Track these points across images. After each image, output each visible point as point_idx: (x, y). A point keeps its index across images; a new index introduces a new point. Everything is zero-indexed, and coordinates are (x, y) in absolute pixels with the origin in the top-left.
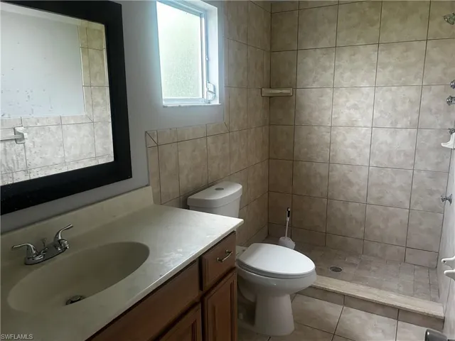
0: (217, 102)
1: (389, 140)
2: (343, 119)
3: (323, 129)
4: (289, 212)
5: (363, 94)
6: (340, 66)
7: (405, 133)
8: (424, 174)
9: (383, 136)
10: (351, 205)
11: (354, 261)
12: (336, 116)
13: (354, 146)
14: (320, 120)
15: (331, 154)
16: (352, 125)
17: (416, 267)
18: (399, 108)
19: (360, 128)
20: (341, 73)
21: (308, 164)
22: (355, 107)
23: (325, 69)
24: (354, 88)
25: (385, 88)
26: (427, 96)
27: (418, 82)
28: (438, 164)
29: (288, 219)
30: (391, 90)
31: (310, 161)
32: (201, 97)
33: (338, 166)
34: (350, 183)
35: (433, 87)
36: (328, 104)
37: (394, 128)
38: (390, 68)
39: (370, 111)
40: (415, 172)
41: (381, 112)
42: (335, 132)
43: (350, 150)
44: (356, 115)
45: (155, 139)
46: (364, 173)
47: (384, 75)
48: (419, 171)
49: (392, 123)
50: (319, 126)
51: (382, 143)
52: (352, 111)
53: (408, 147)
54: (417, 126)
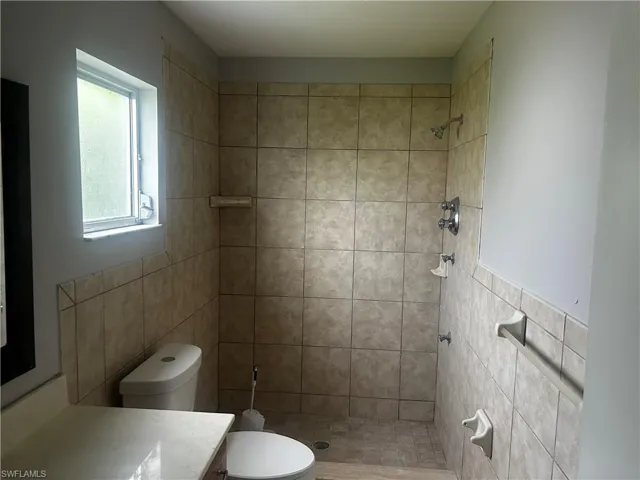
0: (155, 223)
1: (375, 267)
2: (319, 239)
3: (294, 252)
4: (256, 373)
5: (342, 209)
6: (313, 173)
7: (390, 257)
8: (414, 306)
9: (367, 261)
10: (334, 351)
11: (340, 428)
12: (310, 235)
13: (334, 274)
14: (290, 240)
15: (306, 285)
16: (330, 248)
17: (412, 423)
18: (384, 228)
19: (340, 252)
20: (316, 182)
21: (275, 299)
22: (333, 225)
23: (294, 175)
24: (330, 201)
25: (367, 203)
26: (413, 215)
27: (402, 198)
28: (428, 294)
29: (255, 383)
30: (373, 206)
31: (279, 295)
32: (129, 214)
33: (315, 301)
34: (330, 322)
35: (418, 204)
36: (300, 220)
37: (379, 252)
38: (371, 180)
39: (351, 230)
40: (405, 305)
41: (364, 232)
42: (309, 257)
43: (328, 279)
44: (335, 235)
45: (72, 295)
46: (346, 309)
47: (365, 187)
48: (409, 302)
49: (376, 245)
50: (290, 248)
51: (365, 270)
52: (330, 230)
53: (395, 274)
54: (404, 249)
